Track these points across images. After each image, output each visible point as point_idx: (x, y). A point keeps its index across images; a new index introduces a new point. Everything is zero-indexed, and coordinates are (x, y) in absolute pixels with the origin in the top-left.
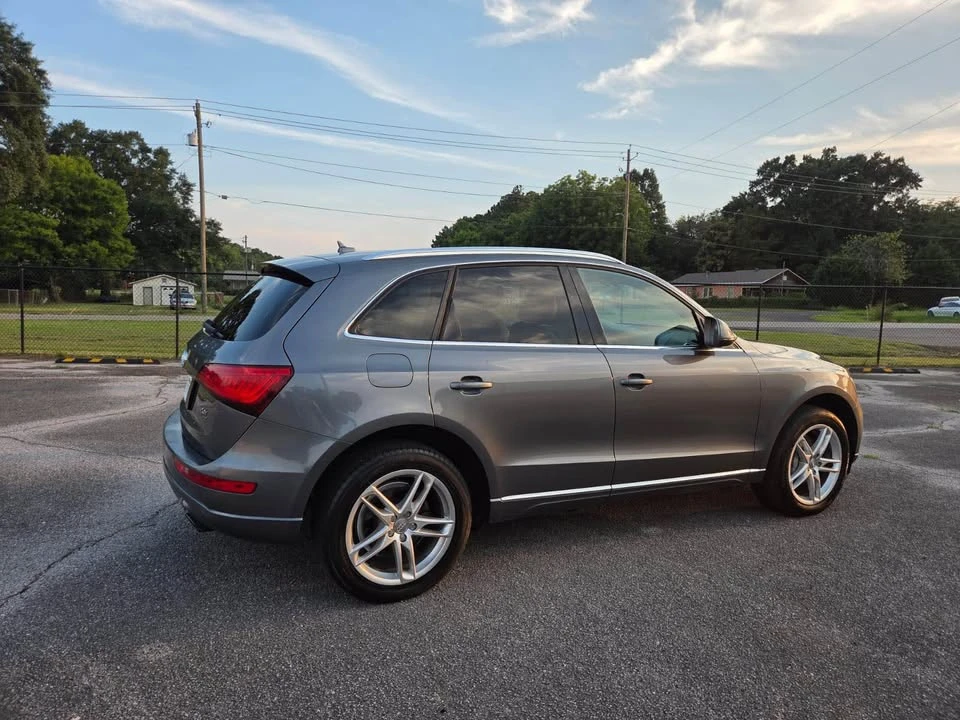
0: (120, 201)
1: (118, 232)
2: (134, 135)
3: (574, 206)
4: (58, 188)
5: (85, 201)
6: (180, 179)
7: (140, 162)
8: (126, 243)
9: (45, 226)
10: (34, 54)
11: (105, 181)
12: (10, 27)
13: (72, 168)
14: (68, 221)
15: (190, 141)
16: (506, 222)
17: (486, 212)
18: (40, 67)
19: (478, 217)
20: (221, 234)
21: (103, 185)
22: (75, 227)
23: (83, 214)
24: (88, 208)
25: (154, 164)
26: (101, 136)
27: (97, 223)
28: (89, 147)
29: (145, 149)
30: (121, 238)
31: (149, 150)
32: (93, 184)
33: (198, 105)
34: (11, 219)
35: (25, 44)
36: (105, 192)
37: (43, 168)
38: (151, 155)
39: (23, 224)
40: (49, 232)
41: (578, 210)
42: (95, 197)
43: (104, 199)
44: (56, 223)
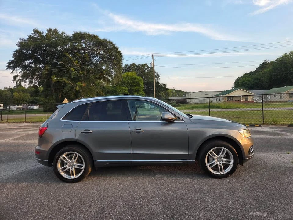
0: (141, 82)
1: (141, 90)
2: (146, 64)
3: (288, 64)
4: (128, 80)
5: (134, 83)
6: (156, 74)
7: (147, 71)
8: (143, 92)
9: (126, 90)
10: (119, 50)
11: (138, 77)
12: (114, 45)
13: (131, 75)
14: (130, 88)
15: (151, 65)
16: (261, 73)
17: (254, 70)
18: (121, 53)
19: (251, 73)
20: (167, 88)
21: (138, 78)
22: (132, 89)
23: (133, 86)
24: (135, 84)
25: (150, 71)
26: (139, 66)
27: (136, 88)
28: (136, 69)
29: (148, 67)
30: (142, 91)
31: (149, 68)
32: (135, 78)
33: (153, 55)
34: (119, 89)
35: (117, 48)
36: (138, 80)
37: (121, 76)
38: (150, 69)
39: (121, 90)
40: (126, 91)
41: (290, 66)
42: (136, 82)
43: (138, 82)
44: (128, 89)
